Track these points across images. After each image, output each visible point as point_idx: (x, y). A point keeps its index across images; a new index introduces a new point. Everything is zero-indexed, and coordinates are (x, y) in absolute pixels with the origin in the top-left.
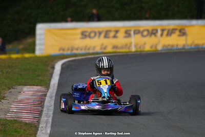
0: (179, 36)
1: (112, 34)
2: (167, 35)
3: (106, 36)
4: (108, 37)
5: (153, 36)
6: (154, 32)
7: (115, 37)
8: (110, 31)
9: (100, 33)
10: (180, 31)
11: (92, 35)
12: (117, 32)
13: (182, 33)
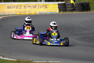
0: (45, 8)
1: (19, 7)
2: (40, 8)
3: (17, 8)
4: (18, 8)
5: (35, 8)
6: (35, 6)
7: (20, 8)
8: (18, 6)
9: (14, 7)
10: (45, 6)
11: (11, 7)
12: (21, 6)
13: (46, 7)
